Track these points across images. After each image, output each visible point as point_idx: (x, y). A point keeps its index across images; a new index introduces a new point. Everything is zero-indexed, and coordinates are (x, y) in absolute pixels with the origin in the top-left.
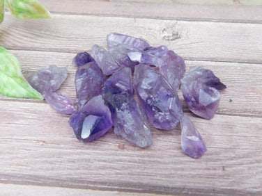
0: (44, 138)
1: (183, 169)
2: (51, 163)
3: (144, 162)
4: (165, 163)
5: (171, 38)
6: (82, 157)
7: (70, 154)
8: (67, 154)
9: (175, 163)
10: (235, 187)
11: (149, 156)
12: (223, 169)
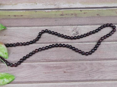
0: (45, 72)
1: (80, 76)
2: (49, 78)
3: (71, 75)
4: (75, 75)
5: (75, 34)
6: (55, 75)
7: (53, 75)
8: (52, 75)
9: (78, 75)
10: (92, 79)
11: (72, 74)
12: (89, 75)
